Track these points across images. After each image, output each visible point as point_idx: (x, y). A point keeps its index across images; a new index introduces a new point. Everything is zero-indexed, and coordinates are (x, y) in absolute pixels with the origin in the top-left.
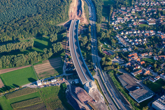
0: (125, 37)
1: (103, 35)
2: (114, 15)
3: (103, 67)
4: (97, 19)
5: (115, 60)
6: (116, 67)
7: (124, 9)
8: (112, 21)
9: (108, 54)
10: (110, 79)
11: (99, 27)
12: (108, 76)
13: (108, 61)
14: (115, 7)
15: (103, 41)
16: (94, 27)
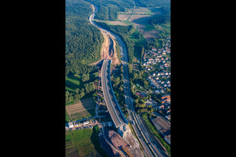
0: (157, 79)
1: (136, 75)
2: (145, 55)
3: (136, 109)
4: (129, 60)
5: (148, 102)
6: (149, 109)
7: (155, 50)
8: (144, 62)
9: (141, 95)
10: (144, 122)
11: (131, 67)
12: (142, 119)
13: (142, 103)
14: (146, 48)
15: (135, 82)
16: (127, 68)
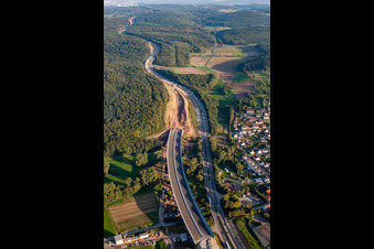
0: (258, 159)
1: (223, 155)
2: (236, 121)
3: (226, 211)
4: (210, 129)
5: (245, 199)
6: (248, 211)
7: (252, 112)
8: (235, 132)
9: (233, 188)
10: (240, 233)
11: (215, 141)
12: (237, 228)
13: (235, 201)
14: (237, 110)
15: (222, 165)
16: (207, 143)
